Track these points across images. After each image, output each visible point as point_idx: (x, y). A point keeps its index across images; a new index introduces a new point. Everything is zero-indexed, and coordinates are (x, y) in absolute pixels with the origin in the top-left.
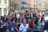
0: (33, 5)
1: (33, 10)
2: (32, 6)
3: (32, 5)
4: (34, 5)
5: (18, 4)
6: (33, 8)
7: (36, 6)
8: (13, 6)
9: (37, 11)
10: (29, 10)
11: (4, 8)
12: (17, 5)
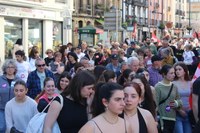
0: (173, 11)
1: (173, 32)
2: (169, 13)
3: (169, 9)
4: (179, 12)
5: (111, 5)
6: (174, 24)
7: (186, 16)
8: (89, 13)
9: (191, 35)
10: (155, 32)
11: (54, 21)
12: (108, 10)
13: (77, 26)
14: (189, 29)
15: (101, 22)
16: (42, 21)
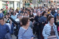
13: (24, 3)
14: (58, 3)
15: (31, 1)
16: (13, 2)
